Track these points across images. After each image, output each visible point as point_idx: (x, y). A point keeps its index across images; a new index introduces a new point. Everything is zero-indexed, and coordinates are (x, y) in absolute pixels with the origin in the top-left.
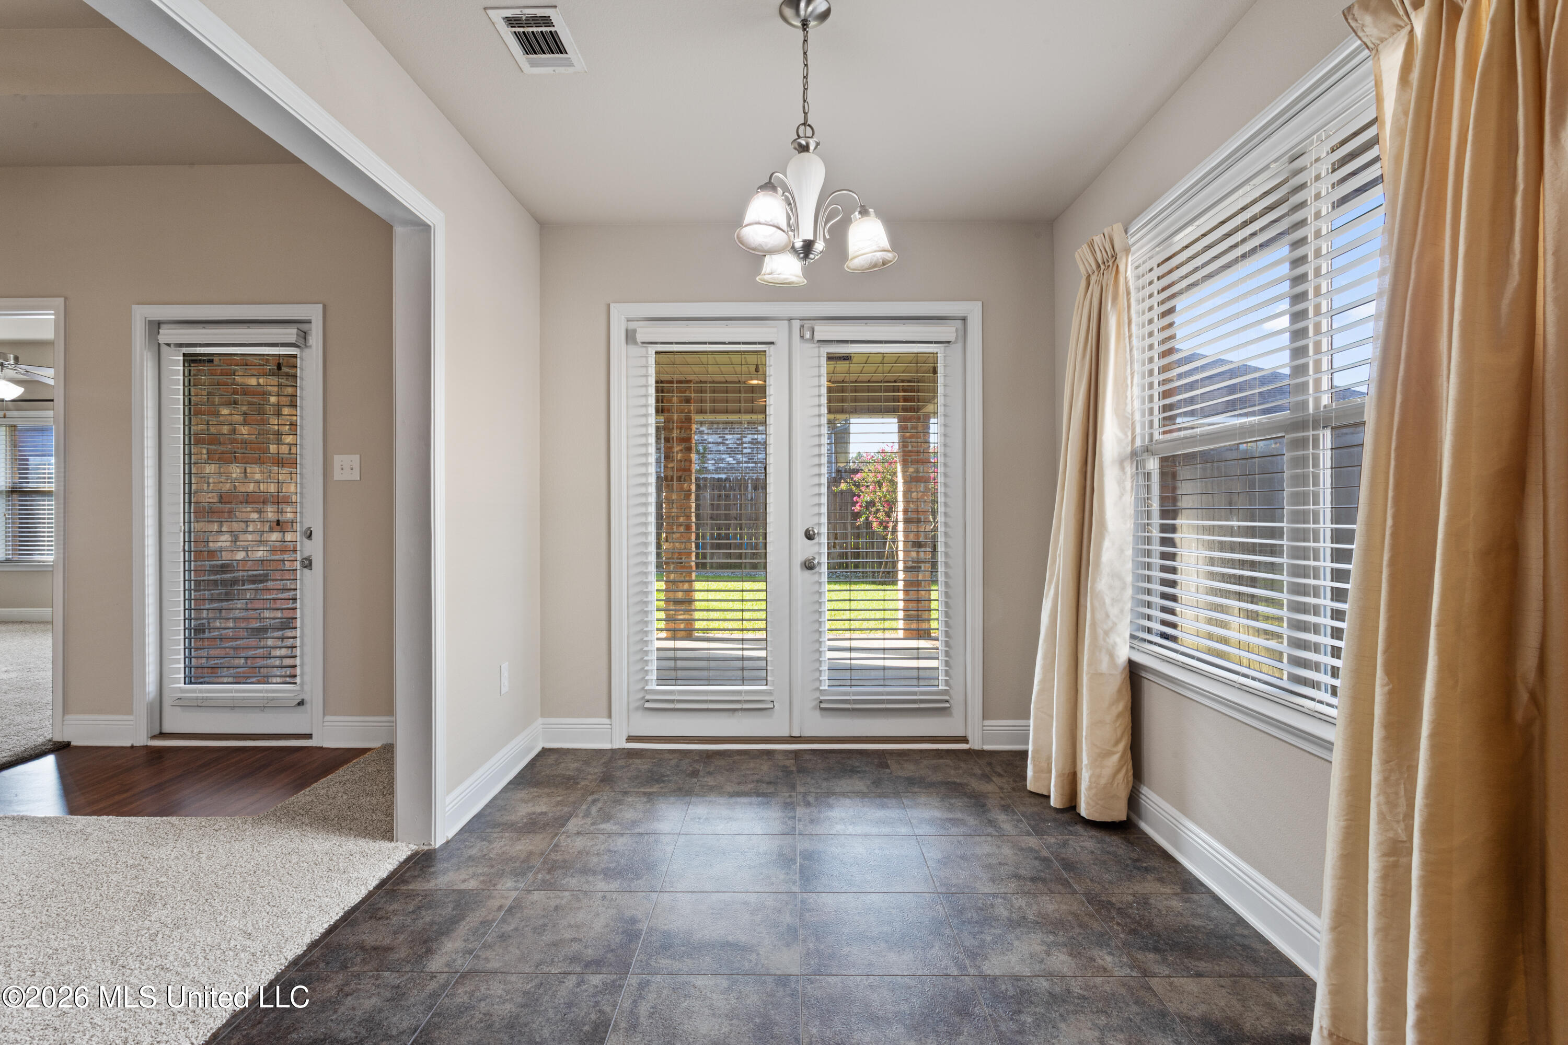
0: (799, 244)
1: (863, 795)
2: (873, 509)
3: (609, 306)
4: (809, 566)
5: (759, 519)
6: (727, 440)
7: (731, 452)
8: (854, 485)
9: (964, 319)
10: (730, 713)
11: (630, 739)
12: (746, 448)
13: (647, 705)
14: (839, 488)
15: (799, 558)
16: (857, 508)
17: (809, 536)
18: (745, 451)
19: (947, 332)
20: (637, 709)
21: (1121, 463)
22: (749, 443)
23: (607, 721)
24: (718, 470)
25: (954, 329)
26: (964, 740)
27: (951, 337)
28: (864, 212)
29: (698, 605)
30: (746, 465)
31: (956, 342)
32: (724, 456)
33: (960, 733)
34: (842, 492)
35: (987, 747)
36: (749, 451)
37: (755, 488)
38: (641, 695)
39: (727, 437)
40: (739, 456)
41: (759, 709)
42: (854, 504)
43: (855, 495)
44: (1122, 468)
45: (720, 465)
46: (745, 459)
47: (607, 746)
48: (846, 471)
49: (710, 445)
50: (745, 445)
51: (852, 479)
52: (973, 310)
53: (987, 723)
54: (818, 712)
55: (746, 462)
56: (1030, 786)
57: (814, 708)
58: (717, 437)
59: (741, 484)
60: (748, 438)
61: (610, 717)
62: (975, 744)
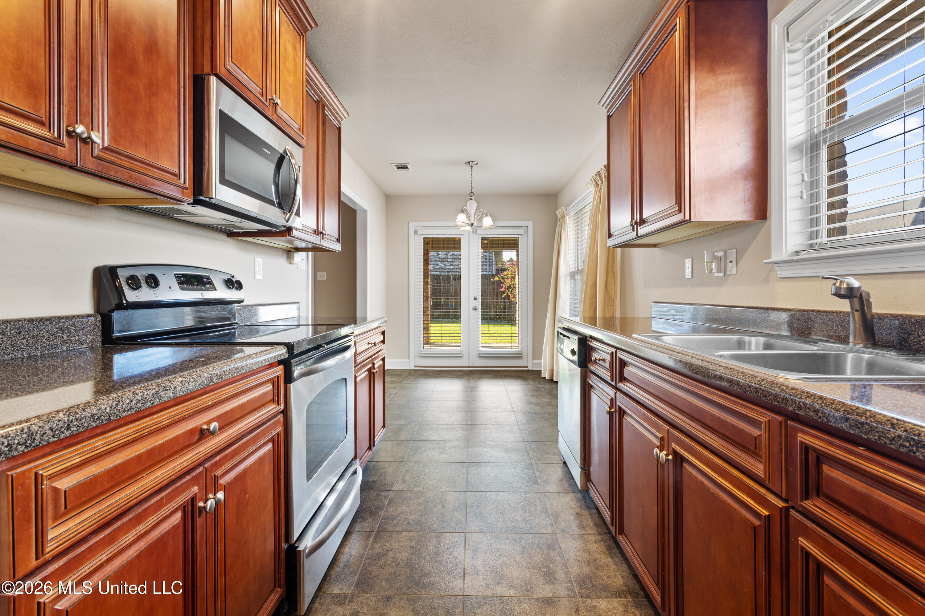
0: (470, 224)
1: (491, 378)
2: (510, 290)
3: (409, 222)
4: (475, 309)
5: (457, 295)
6: (439, 255)
7: (442, 260)
8: (502, 278)
9: (527, 227)
10: (449, 358)
11: (415, 366)
12: (449, 259)
13: (421, 355)
14: (495, 280)
15: (472, 306)
16: (503, 289)
17: (475, 299)
18: (449, 260)
19: (521, 231)
20: (418, 357)
21: (566, 277)
22: (451, 256)
23: (408, 360)
24: (435, 270)
25: (523, 230)
26: (527, 367)
27: (523, 233)
28: (487, 215)
29: (431, 332)
30: (449, 267)
31: (524, 234)
32: (438, 263)
33: (525, 365)
34: (496, 281)
35: (534, 369)
36: (451, 260)
37: (455, 280)
38: (419, 352)
39: (440, 253)
40: (446, 263)
41: (458, 356)
42: (502, 287)
43: (502, 283)
44: (566, 278)
45: (436, 267)
46: (449, 264)
47: (408, 368)
48: (501, 270)
49: (431, 257)
50: (449, 257)
51: (501, 275)
52: (530, 224)
53: (534, 361)
54: (478, 358)
55: (449, 266)
56: (543, 376)
57: (477, 357)
58: (434, 253)
59: (448, 278)
60: (451, 253)
61: (409, 359)
62: (530, 368)
